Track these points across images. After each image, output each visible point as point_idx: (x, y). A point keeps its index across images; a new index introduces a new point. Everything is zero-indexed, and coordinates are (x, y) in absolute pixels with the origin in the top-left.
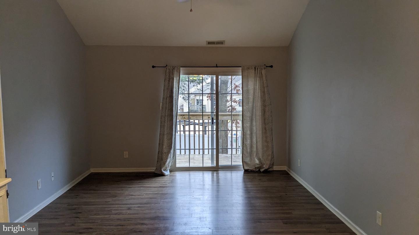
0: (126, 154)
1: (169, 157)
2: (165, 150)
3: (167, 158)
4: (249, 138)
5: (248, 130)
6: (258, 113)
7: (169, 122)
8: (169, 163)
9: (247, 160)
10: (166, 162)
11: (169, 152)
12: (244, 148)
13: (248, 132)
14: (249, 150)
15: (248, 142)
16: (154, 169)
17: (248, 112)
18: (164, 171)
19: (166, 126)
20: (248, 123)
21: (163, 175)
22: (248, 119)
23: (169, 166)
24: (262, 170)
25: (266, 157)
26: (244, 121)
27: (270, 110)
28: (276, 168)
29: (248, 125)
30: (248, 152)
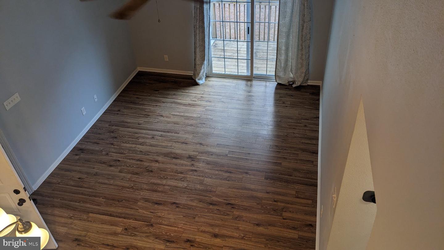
0: (166, 58)
1: (203, 68)
2: (198, 62)
3: (201, 70)
4: (284, 54)
5: (284, 46)
6: (295, 29)
7: (201, 34)
8: (203, 73)
9: (281, 74)
10: (200, 73)
11: (202, 63)
12: (278, 63)
13: (284, 48)
14: (283, 65)
15: (283, 57)
16: (192, 73)
17: (284, 28)
18: (199, 80)
19: (197, 39)
20: (283, 39)
21: (197, 84)
22: (284, 34)
23: (203, 75)
24: (294, 86)
25: (300, 74)
26: (279, 36)
27: (309, 27)
28: (310, 83)
29: (283, 41)
30: (282, 67)
